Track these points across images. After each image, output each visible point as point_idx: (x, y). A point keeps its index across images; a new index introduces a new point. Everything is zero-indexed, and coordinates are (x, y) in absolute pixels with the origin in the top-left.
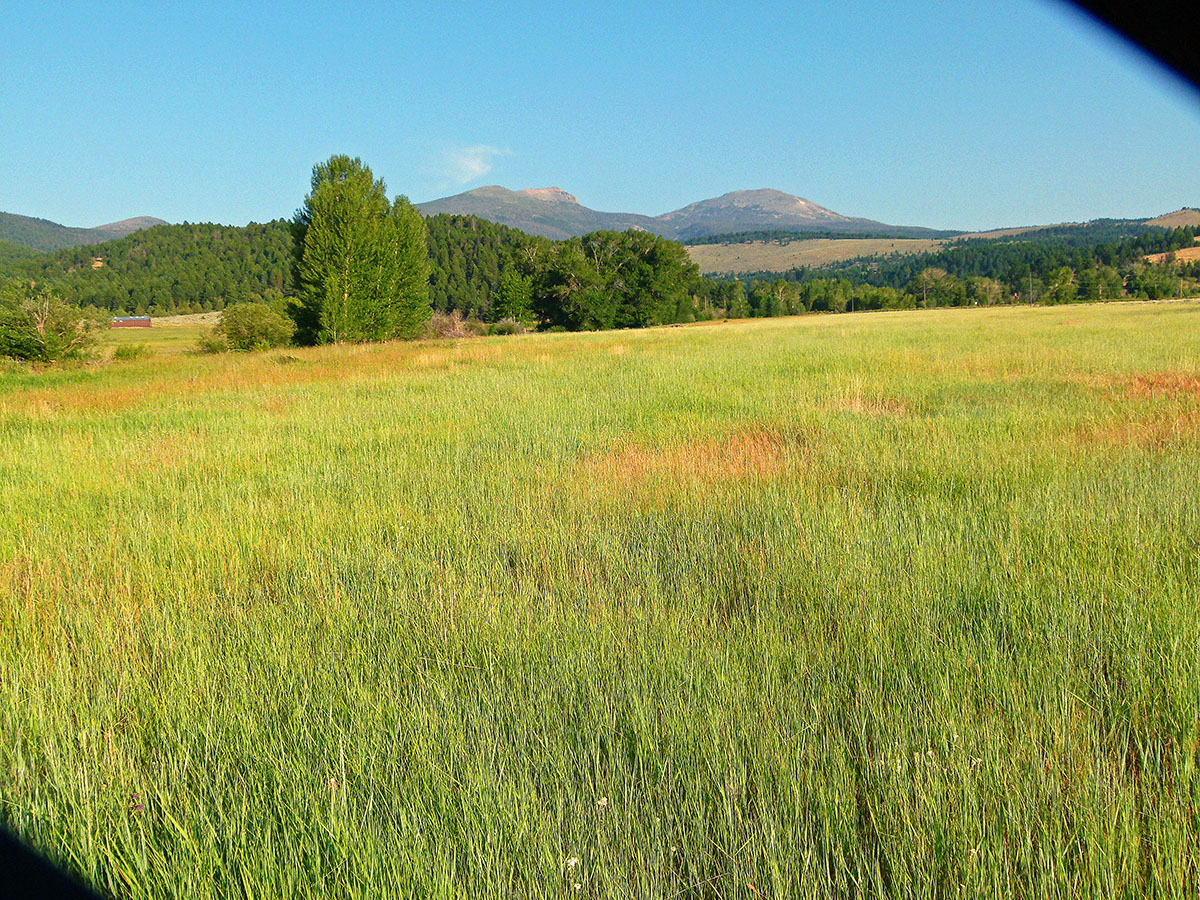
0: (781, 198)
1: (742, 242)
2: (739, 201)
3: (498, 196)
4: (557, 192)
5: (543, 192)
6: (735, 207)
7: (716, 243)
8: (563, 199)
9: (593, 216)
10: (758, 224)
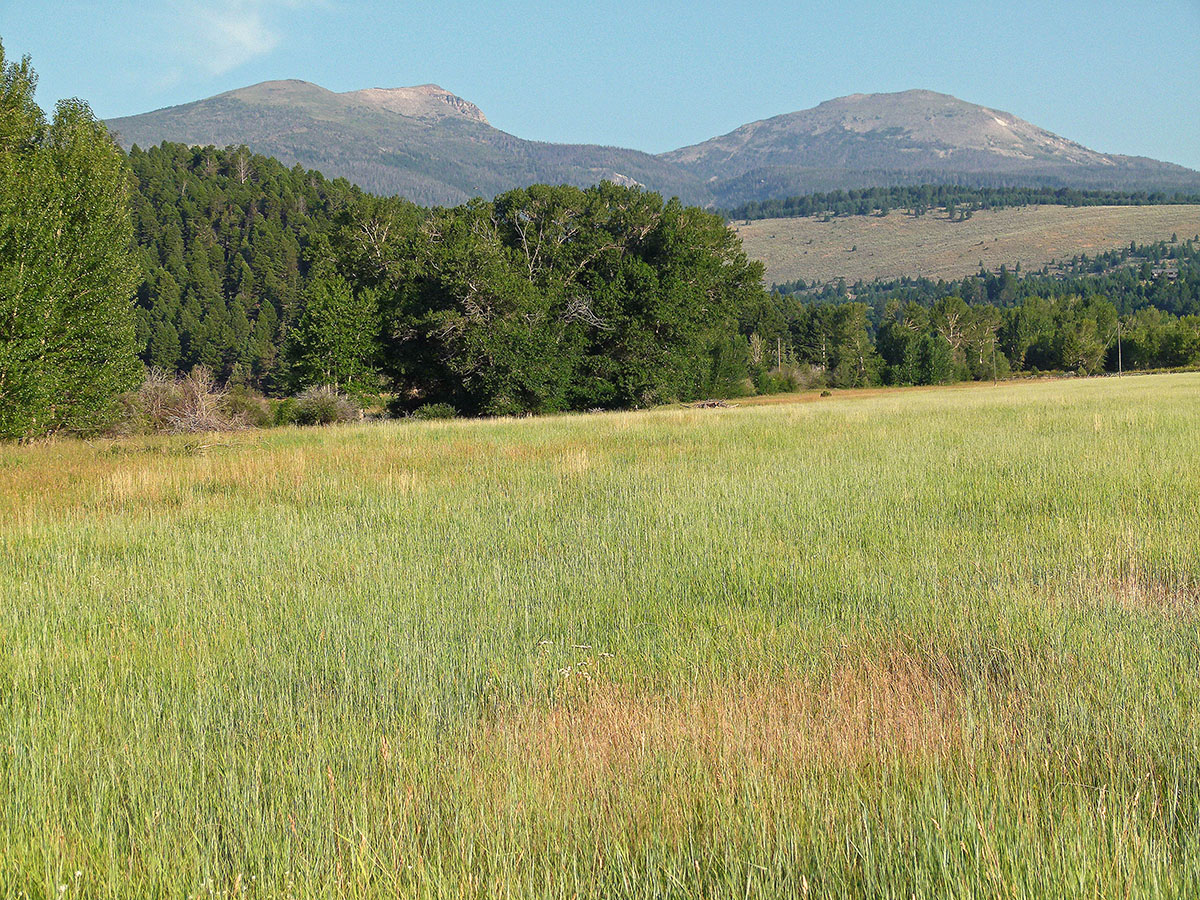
0: (953, 111)
1: (862, 211)
2: (855, 119)
3: (301, 104)
4: (437, 96)
5: (404, 95)
6: (846, 131)
7: (803, 214)
8: (450, 111)
9: (519, 152)
10: (899, 172)
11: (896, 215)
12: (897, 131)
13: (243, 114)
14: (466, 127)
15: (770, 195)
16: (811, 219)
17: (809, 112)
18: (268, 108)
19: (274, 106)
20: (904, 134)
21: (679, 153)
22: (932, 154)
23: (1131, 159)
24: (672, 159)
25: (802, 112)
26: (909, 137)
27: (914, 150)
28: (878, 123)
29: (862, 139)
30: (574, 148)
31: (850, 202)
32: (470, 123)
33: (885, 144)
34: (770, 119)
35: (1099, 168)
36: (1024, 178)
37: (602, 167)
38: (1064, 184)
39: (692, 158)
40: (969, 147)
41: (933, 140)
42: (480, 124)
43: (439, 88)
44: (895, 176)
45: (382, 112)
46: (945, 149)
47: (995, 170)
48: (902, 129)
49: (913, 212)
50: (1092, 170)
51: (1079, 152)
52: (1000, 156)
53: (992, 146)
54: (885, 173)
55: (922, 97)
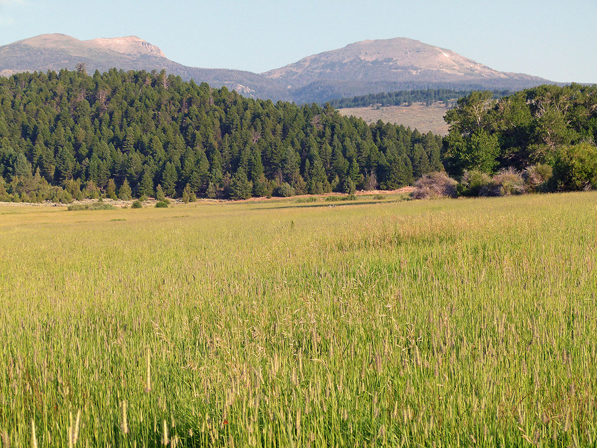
0: (419, 48)
1: (397, 104)
2: (366, 53)
3: (63, 47)
4: (137, 42)
5: (118, 42)
6: (361, 61)
7: (364, 105)
8: (144, 51)
9: (184, 73)
10: (395, 83)
11: (416, 105)
12: (390, 60)
13: (31, 53)
14: (154, 59)
15: (324, 96)
16: (369, 108)
17: (341, 50)
18: (45, 49)
19: (48, 48)
20: (393, 62)
21: (270, 73)
22: (409, 72)
23: (516, 75)
24: (266, 76)
25: (337, 50)
26: (396, 64)
27: (399, 70)
28: (379, 55)
29: (371, 65)
30: (214, 70)
31: (389, 98)
32: (156, 57)
33: (383, 67)
34: (319, 54)
35: (498, 80)
36: (464, 85)
37: (231, 81)
39: (277, 76)
40: (429, 68)
41: (410, 65)
42: (162, 58)
43: (137, 38)
44: (393, 85)
45: (108, 51)
46: (416, 70)
47: (444, 81)
48: (392, 59)
49: (425, 104)
50: (497, 81)
51: (488, 71)
52: (446, 74)
53: (442, 68)
54: (387, 83)
55: (403, 41)
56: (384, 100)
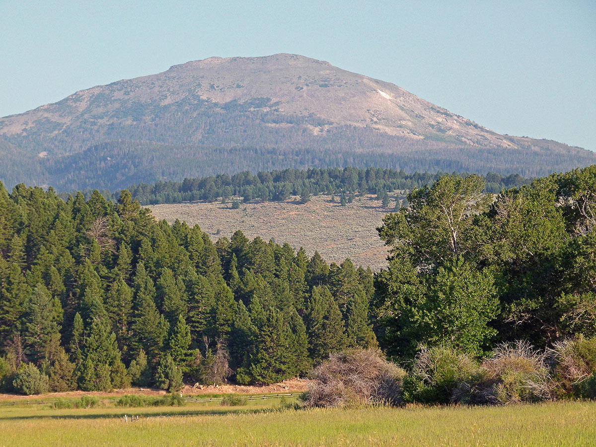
0: (328, 80)
2: (212, 87)
6: (201, 102)
7: (205, 198)
10: (273, 152)
11: (318, 203)
12: (262, 102)
15: (118, 176)
16: (215, 205)
17: (158, 77)
20: (271, 107)
22: (305, 130)
23: (536, 142)
25: (149, 77)
26: (276, 110)
27: (282, 125)
28: (239, 92)
29: (222, 111)
31: (260, 185)
33: (248, 117)
35: (497, 153)
38: (468, 169)
39: (16, 129)
40: (349, 123)
41: (306, 114)
44: (269, 156)
46: (320, 125)
47: (379, 150)
48: (268, 100)
49: (337, 199)
51: (475, 132)
52: (384, 135)
53: (376, 123)
54: (256, 151)
55: (292, 62)
56: (250, 189)
